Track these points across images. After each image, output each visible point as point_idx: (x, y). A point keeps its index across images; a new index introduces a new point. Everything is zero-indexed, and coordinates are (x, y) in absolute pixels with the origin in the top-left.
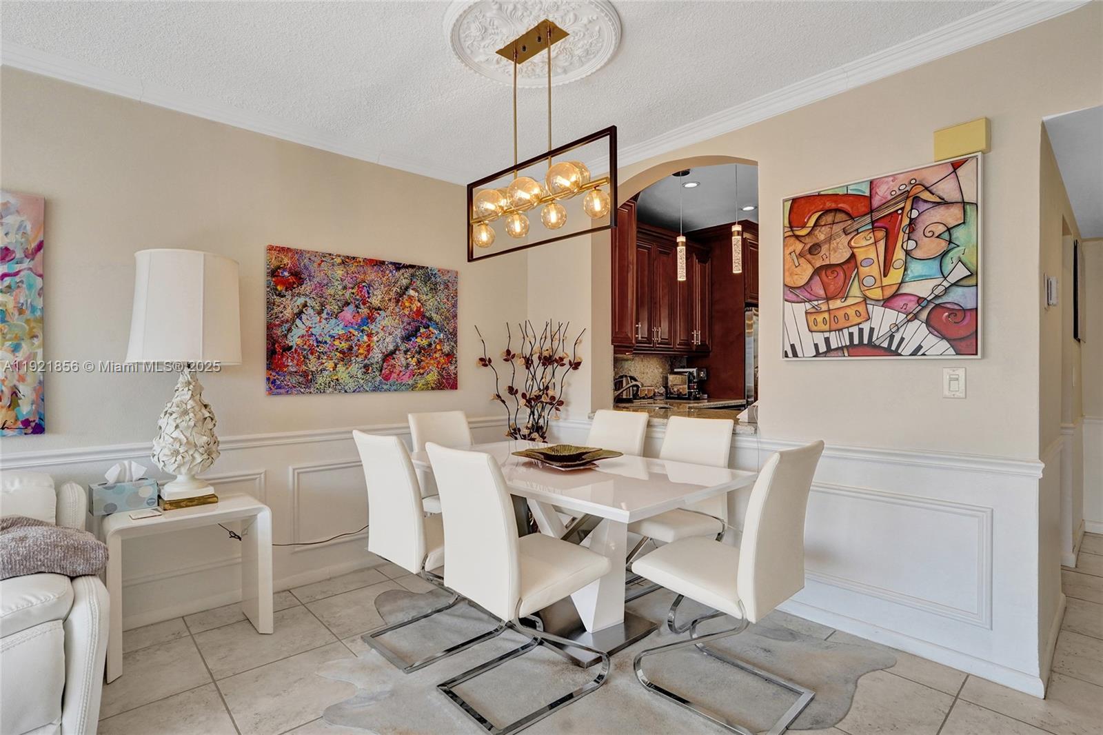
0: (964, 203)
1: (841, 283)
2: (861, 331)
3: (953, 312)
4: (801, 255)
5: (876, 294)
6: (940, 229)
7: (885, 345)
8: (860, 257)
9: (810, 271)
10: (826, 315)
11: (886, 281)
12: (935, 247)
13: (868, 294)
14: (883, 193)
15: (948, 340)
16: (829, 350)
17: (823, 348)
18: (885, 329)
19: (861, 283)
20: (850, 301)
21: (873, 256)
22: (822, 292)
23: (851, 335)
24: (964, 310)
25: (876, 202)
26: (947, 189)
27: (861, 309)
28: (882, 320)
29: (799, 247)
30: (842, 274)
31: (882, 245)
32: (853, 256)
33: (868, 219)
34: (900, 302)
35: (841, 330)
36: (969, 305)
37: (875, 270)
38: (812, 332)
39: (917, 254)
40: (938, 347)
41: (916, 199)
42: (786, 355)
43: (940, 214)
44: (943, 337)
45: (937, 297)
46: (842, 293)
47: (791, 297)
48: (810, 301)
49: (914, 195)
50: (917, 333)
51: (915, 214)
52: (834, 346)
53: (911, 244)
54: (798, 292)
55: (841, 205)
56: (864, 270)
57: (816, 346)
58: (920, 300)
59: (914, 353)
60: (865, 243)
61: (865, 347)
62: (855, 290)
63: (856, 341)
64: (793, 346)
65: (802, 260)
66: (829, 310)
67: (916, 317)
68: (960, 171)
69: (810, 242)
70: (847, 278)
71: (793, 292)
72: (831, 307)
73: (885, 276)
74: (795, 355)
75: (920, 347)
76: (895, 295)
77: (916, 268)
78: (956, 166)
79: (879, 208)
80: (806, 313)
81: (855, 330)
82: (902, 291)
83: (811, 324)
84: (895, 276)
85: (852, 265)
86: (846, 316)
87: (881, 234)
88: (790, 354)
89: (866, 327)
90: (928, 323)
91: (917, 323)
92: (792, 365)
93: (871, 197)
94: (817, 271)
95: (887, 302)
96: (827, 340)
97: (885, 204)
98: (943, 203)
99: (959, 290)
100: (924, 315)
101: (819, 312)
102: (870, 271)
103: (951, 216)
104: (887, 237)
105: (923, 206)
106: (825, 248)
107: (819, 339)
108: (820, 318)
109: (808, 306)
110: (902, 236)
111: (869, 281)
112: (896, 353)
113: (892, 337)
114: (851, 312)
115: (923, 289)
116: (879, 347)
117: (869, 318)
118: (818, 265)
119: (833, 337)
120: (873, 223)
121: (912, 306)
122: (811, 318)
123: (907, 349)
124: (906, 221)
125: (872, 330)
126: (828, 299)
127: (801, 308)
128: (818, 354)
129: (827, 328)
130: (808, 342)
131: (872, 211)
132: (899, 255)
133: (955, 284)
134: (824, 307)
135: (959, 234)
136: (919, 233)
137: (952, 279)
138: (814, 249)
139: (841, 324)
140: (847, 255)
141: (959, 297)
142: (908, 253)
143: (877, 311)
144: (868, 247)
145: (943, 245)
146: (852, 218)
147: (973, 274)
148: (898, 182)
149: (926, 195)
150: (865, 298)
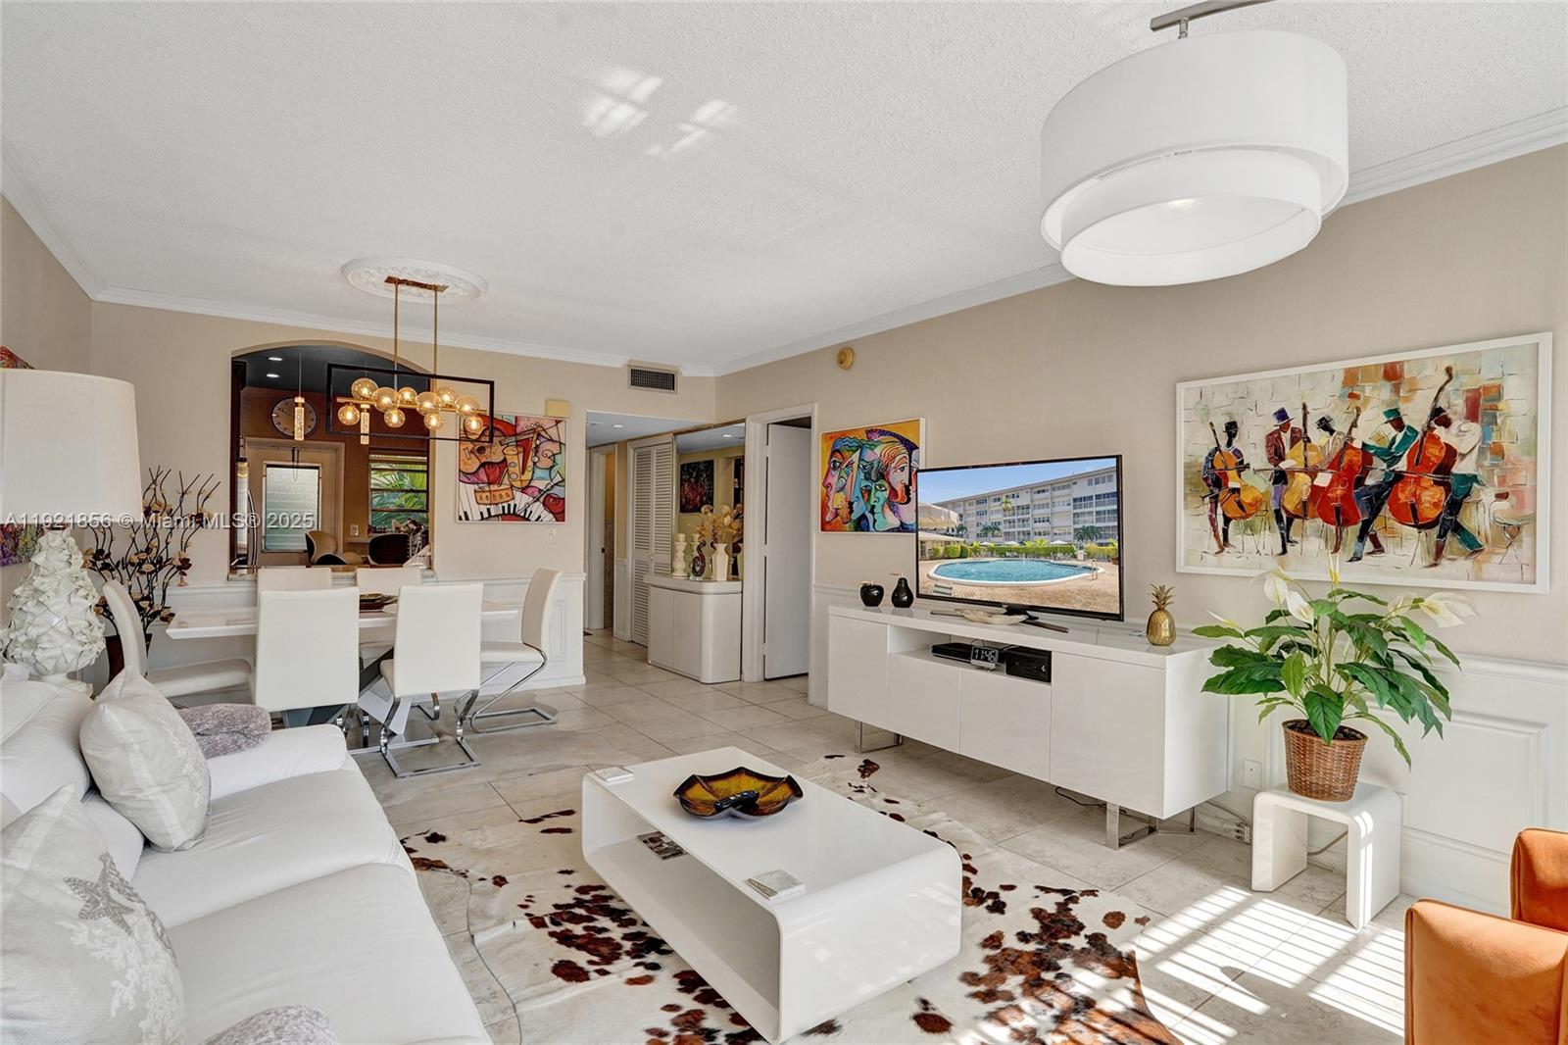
0: (561, 443)
1: (497, 475)
2: (509, 505)
3: (555, 499)
4: (472, 452)
5: (517, 484)
6: (550, 454)
7: (522, 514)
8: (509, 461)
9: (478, 464)
10: (488, 494)
11: (523, 478)
12: (546, 463)
13: (514, 484)
14: (522, 426)
15: (553, 514)
16: (490, 515)
17: (486, 515)
18: (522, 506)
19: (509, 476)
20: (502, 487)
21: (516, 461)
22: (486, 479)
23: (503, 507)
24: (560, 498)
25: (519, 430)
26: (553, 433)
27: (510, 492)
28: (521, 500)
29: (470, 446)
30: (498, 470)
31: (521, 455)
32: (505, 459)
33: (514, 439)
34: (530, 490)
35: (497, 504)
36: (562, 497)
37: (517, 470)
38: (478, 504)
39: (538, 464)
40: (548, 517)
41: (539, 435)
42: (460, 518)
43: (548, 446)
44: (551, 512)
45: (548, 490)
46: (498, 481)
47: (464, 478)
48: (477, 483)
49: (538, 431)
50: (538, 509)
51: (538, 442)
52: (493, 514)
53: (536, 459)
54: (469, 476)
55: (498, 426)
56: (511, 469)
57: (481, 513)
58: (540, 490)
59: (537, 520)
60: (512, 453)
61: (511, 515)
62: (506, 480)
63: (506, 512)
64: (465, 513)
65: (472, 455)
66: (490, 491)
67: (538, 500)
68: (559, 425)
69: (478, 445)
70: (501, 472)
71: (466, 476)
72: (492, 489)
73: (523, 474)
74: (467, 519)
75: (539, 517)
76: (528, 486)
77: (539, 473)
78: (558, 422)
79: (520, 434)
80: (475, 491)
81: (506, 505)
82: (531, 484)
83: (478, 498)
84: (528, 475)
85: (504, 465)
86: (500, 495)
87: (521, 449)
88: (463, 518)
89: (512, 503)
90: (544, 505)
91: (538, 503)
92: (464, 525)
93: (516, 426)
94: (483, 465)
95: (523, 490)
96: (489, 510)
97: (522, 433)
98: (552, 440)
99: (557, 488)
100: (542, 499)
101: (484, 492)
102: (515, 470)
103: (555, 448)
104: (524, 452)
105: (542, 440)
106: (488, 450)
107: (484, 509)
108: (484, 495)
109: (476, 487)
110: (532, 453)
111: (514, 476)
112: (528, 520)
113: (526, 510)
114: (503, 493)
115: (541, 485)
116: (519, 516)
117: (513, 498)
118: (483, 461)
119: (492, 508)
120: (516, 441)
121: (536, 494)
122: (478, 495)
123: (533, 518)
124: (534, 446)
125: (515, 505)
126: (489, 484)
127: (472, 488)
128: (483, 519)
129: (489, 502)
130: (475, 511)
131: (516, 435)
132: (530, 463)
133: (556, 484)
134: (487, 489)
135: (558, 457)
136: (540, 454)
137: (555, 481)
138: (481, 450)
139: (498, 500)
140: (502, 459)
141: (557, 491)
142: (535, 463)
143: (518, 495)
144: (514, 457)
145: (551, 464)
146: (505, 436)
147: (563, 480)
148: (531, 422)
149: (543, 433)
150: (512, 486)
